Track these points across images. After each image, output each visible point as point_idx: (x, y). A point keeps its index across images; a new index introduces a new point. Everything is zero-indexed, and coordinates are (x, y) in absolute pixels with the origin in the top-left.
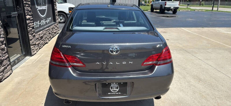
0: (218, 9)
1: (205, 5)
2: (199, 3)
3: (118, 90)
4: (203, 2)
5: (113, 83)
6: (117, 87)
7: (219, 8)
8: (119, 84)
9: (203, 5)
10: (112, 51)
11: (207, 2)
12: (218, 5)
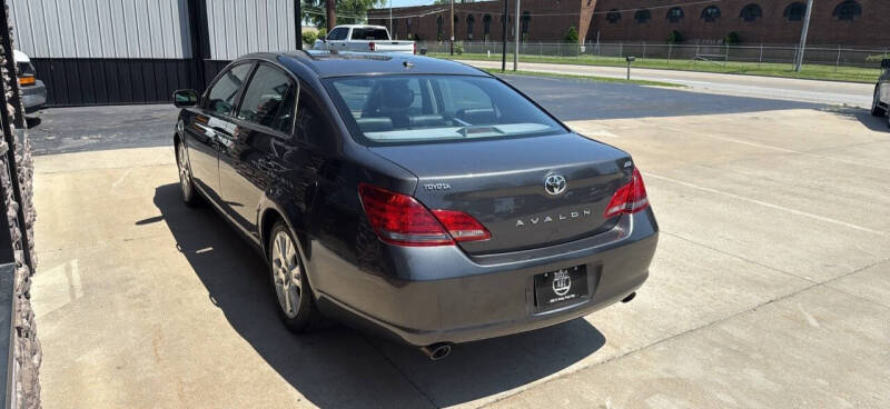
0: (515, 68)
1: (467, 51)
2: (447, 44)
3: (568, 288)
4: (460, 44)
5: (558, 271)
6: (567, 280)
7: (519, 64)
8: (571, 271)
9: (459, 52)
10: (551, 188)
11: (470, 44)
12: (513, 52)
